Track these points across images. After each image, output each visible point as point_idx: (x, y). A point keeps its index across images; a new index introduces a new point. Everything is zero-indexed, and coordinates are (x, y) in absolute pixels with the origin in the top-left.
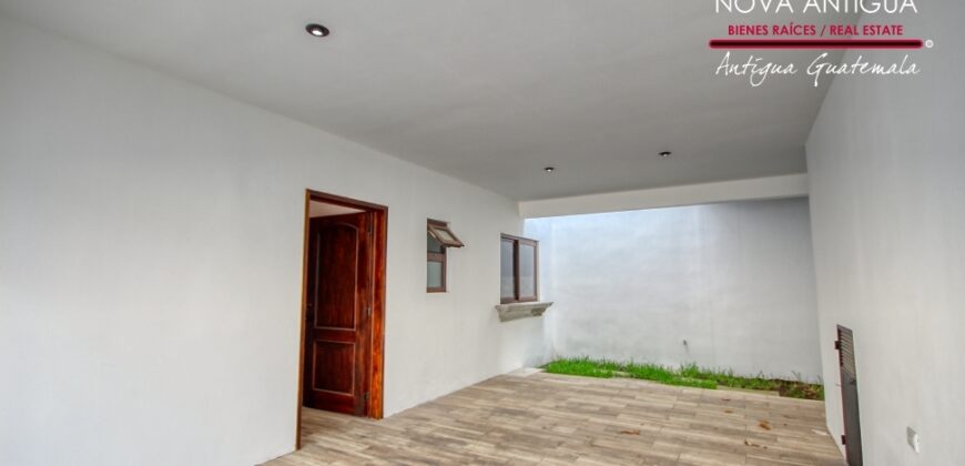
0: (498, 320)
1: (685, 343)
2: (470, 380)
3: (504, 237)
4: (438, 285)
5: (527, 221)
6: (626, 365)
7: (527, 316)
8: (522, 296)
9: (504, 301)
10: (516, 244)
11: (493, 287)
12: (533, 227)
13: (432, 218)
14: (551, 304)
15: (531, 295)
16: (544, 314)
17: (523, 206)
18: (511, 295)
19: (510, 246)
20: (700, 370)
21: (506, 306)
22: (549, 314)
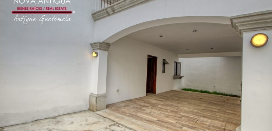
0: (173, 79)
1: (214, 86)
2: (168, 90)
3: (175, 62)
4: (164, 72)
5: (179, 58)
6: (200, 90)
7: (178, 79)
8: (178, 74)
9: (174, 75)
10: (177, 63)
11: (173, 72)
12: (180, 60)
13: (164, 58)
14: (183, 77)
15: (179, 74)
16: (182, 79)
17: (179, 55)
18: (175, 74)
19: (176, 64)
20: (217, 92)
21: (175, 76)
22: (182, 78)
